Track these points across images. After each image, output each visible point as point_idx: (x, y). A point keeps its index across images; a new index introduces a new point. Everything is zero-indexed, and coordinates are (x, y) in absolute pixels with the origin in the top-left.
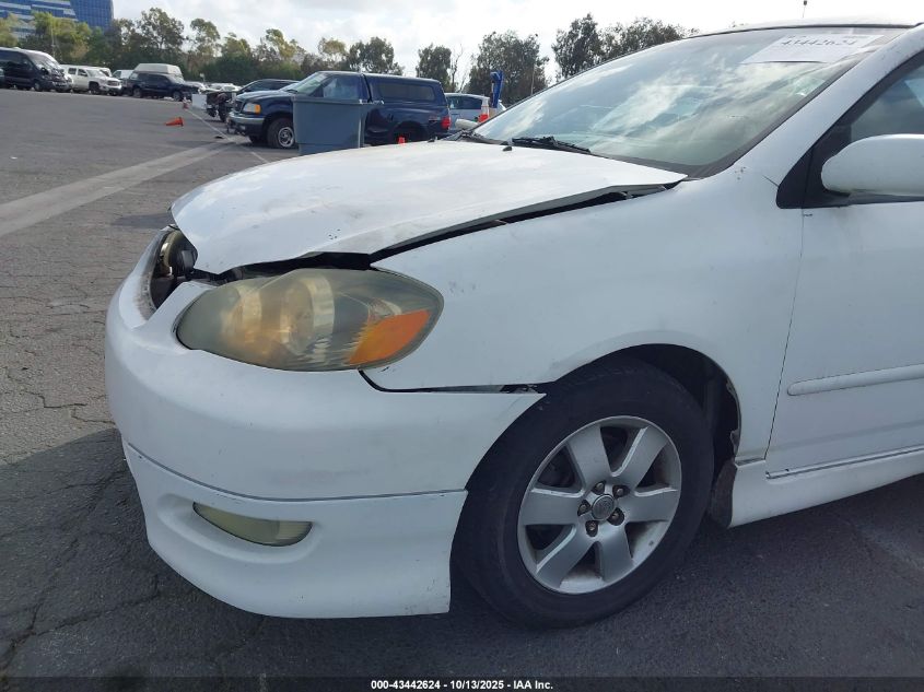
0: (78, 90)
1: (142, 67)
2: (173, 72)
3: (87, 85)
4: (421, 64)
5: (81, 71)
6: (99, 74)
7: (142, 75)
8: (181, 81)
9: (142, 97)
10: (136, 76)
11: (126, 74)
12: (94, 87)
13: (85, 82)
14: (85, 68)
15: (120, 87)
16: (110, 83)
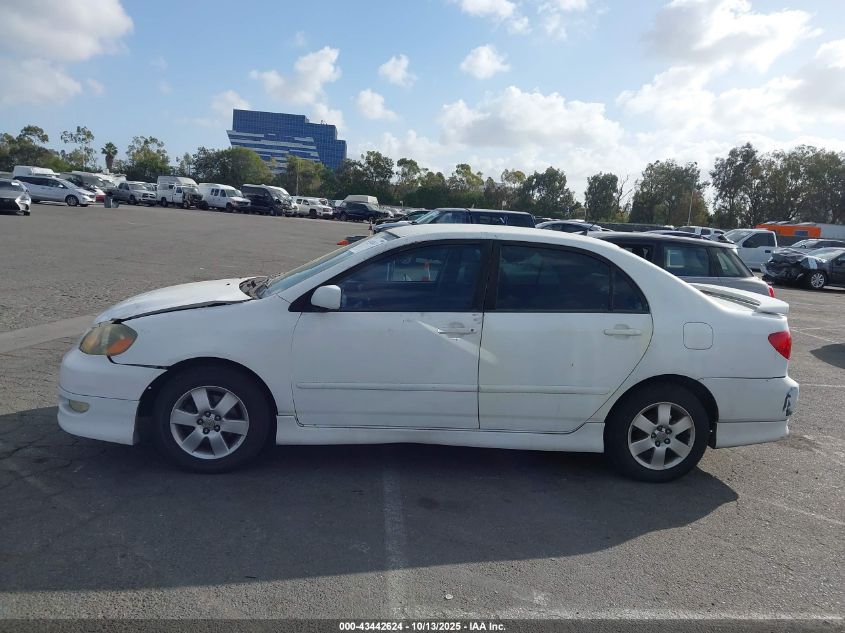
0: (301, 215)
1: (350, 198)
2: (372, 201)
3: (308, 211)
4: (590, 189)
5: (305, 201)
6: (317, 203)
7: (348, 204)
8: (376, 208)
9: (346, 220)
10: (345, 204)
11: (338, 203)
12: (313, 214)
13: (307, 209)
14: (309, 199)
15: (331, 213)
16: (324, 210)
